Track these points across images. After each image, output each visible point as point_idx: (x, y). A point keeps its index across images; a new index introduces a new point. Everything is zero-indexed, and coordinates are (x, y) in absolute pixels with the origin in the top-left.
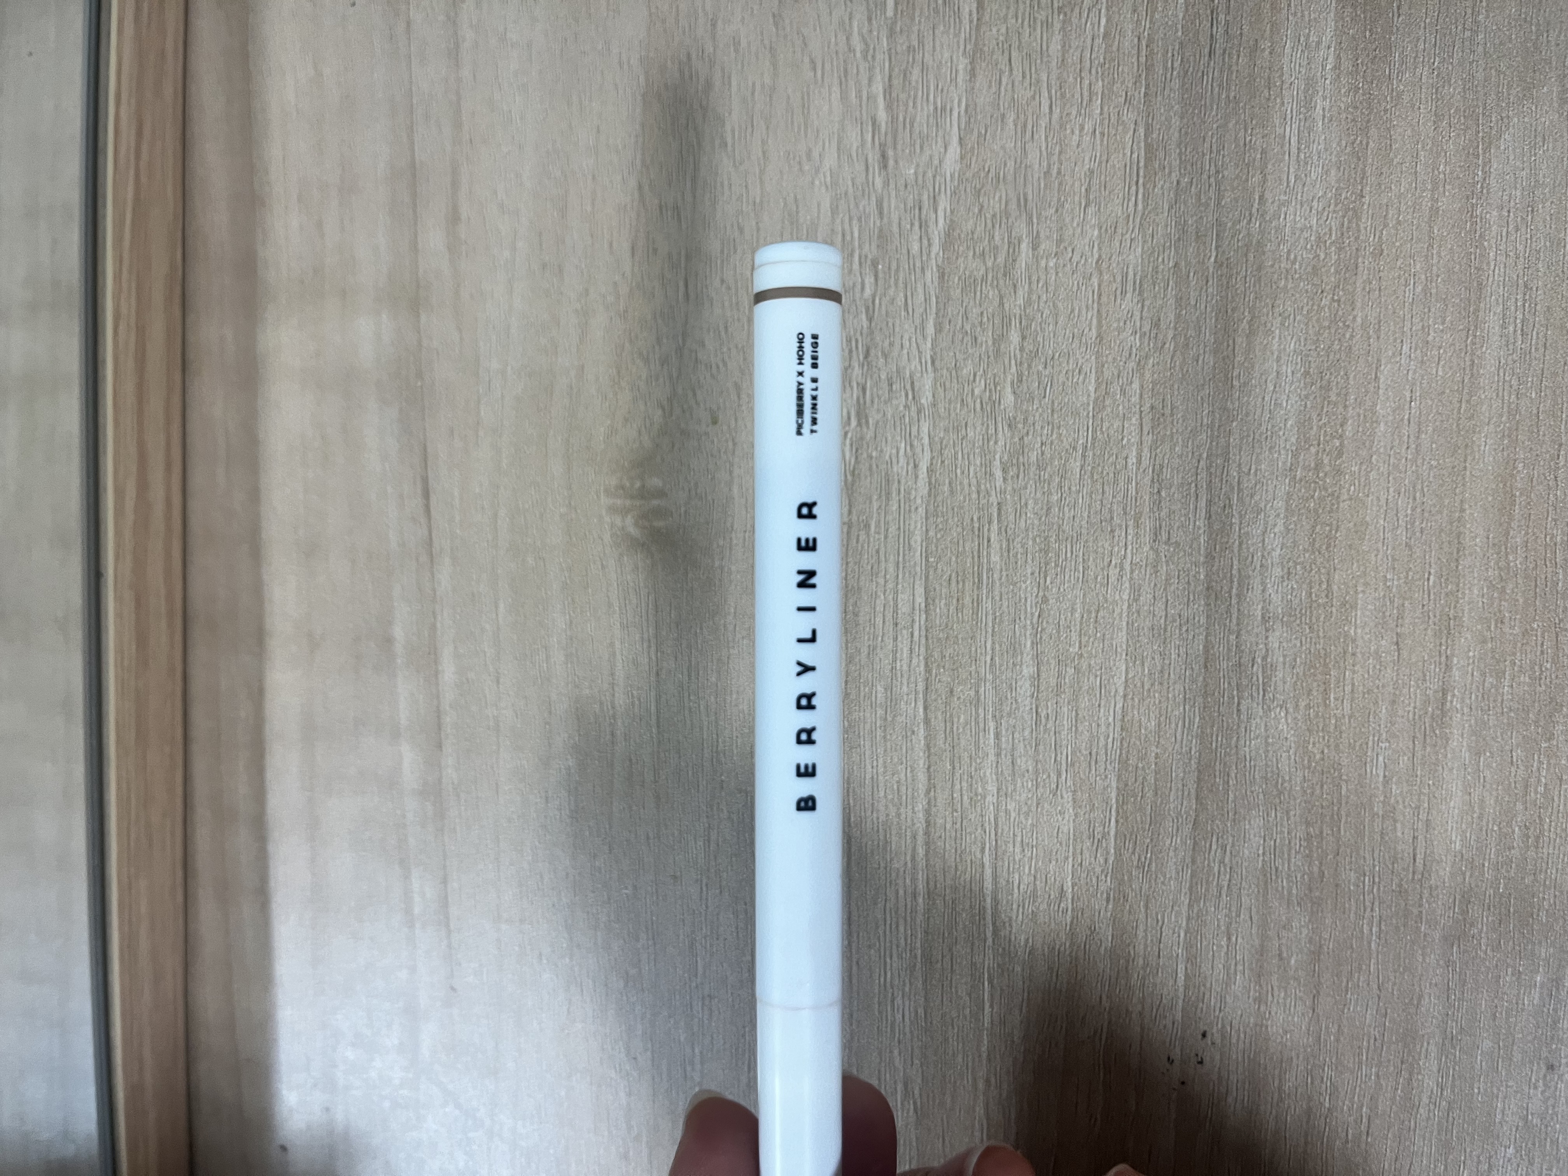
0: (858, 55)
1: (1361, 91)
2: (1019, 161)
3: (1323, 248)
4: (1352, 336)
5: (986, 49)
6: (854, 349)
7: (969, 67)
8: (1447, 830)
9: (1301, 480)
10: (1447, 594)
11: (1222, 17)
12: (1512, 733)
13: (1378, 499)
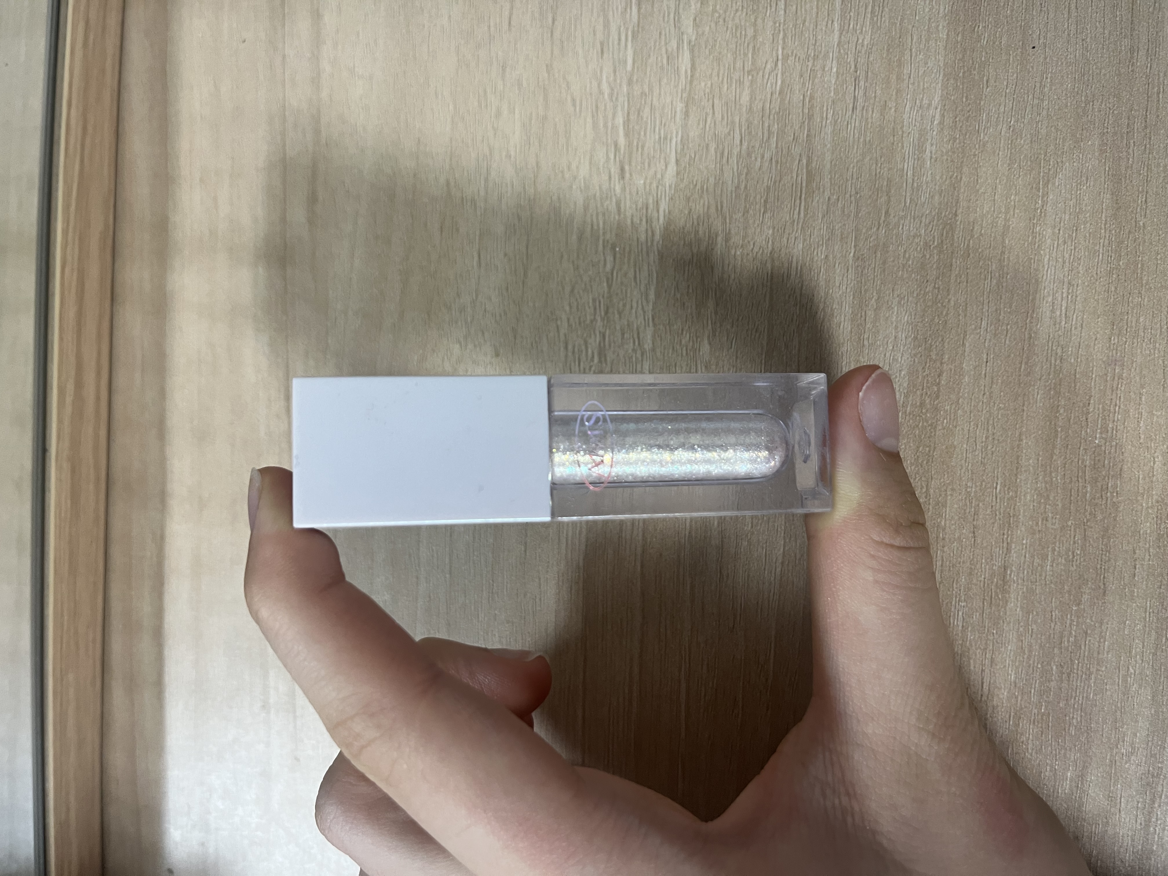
0: (606, 96)
1: (958, 141)
2: (717, 178)
3: (928, 251)
4: (947, 314)
5: (696, 97)
6: (598, 307)
7: (684, 110)
8: (1005, 666)
9: (910, 414)
10: (1008, 499)
11: (862, 83)
12: (1052, 599)
13: (963, 429)
